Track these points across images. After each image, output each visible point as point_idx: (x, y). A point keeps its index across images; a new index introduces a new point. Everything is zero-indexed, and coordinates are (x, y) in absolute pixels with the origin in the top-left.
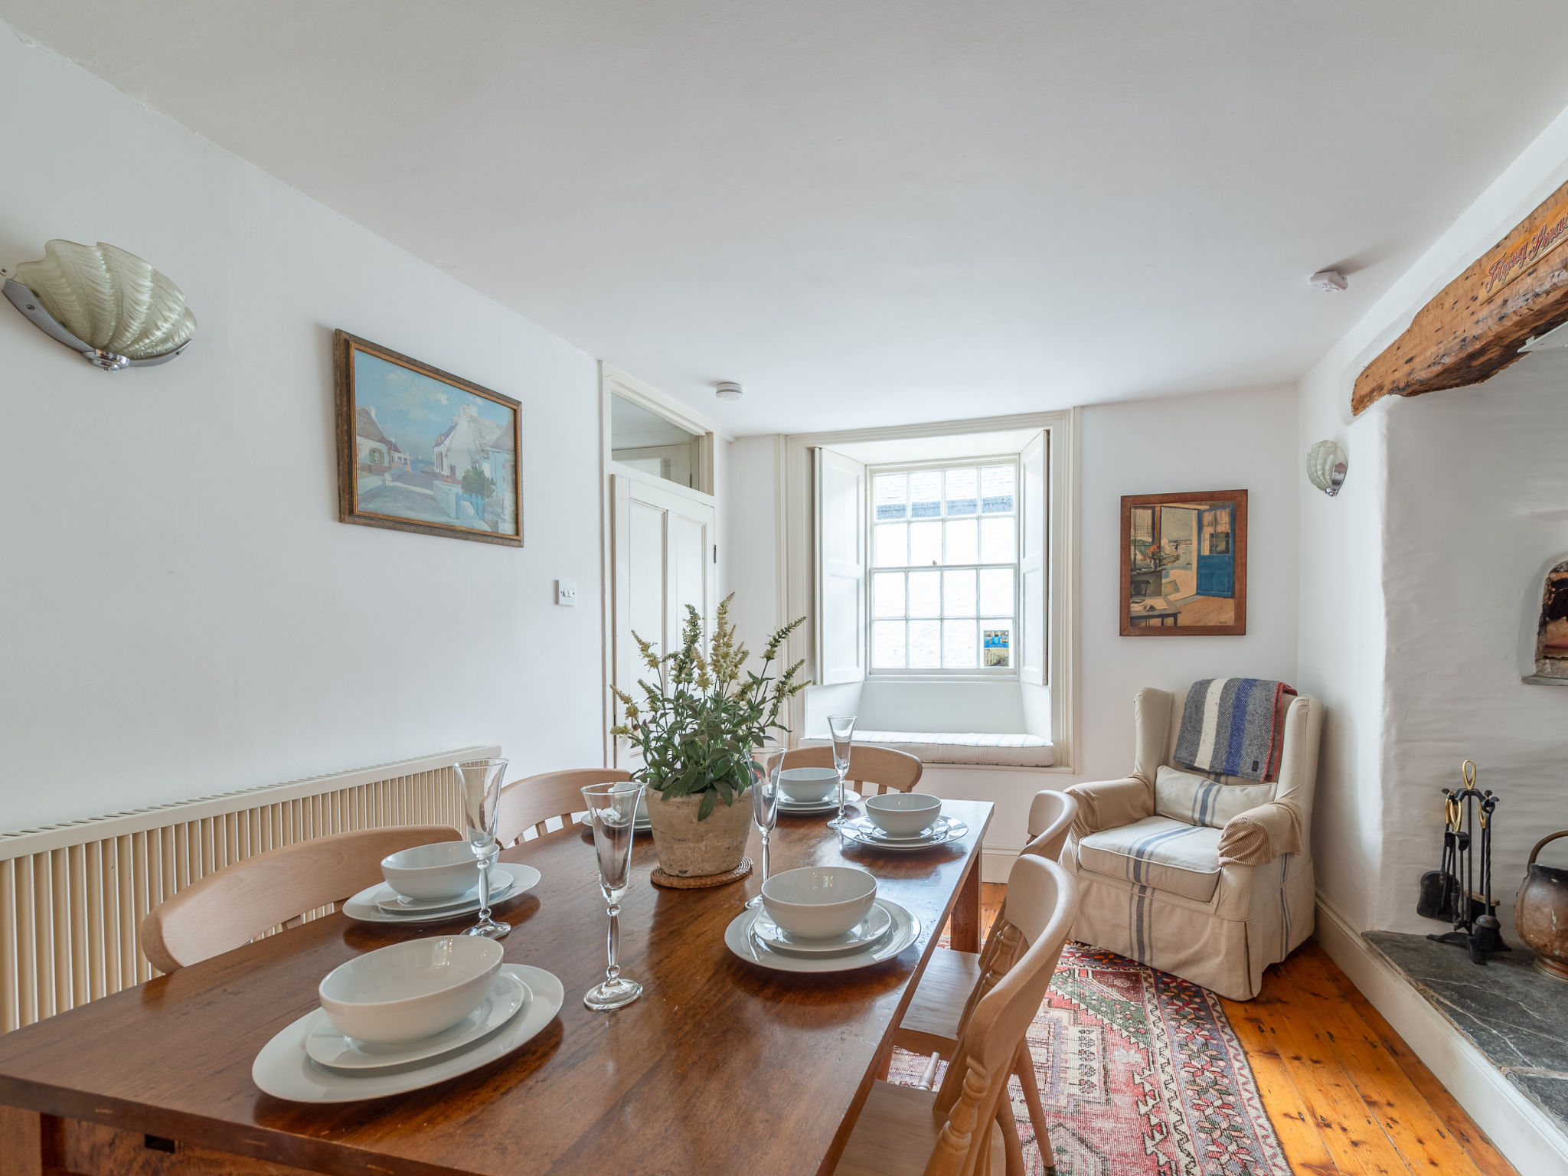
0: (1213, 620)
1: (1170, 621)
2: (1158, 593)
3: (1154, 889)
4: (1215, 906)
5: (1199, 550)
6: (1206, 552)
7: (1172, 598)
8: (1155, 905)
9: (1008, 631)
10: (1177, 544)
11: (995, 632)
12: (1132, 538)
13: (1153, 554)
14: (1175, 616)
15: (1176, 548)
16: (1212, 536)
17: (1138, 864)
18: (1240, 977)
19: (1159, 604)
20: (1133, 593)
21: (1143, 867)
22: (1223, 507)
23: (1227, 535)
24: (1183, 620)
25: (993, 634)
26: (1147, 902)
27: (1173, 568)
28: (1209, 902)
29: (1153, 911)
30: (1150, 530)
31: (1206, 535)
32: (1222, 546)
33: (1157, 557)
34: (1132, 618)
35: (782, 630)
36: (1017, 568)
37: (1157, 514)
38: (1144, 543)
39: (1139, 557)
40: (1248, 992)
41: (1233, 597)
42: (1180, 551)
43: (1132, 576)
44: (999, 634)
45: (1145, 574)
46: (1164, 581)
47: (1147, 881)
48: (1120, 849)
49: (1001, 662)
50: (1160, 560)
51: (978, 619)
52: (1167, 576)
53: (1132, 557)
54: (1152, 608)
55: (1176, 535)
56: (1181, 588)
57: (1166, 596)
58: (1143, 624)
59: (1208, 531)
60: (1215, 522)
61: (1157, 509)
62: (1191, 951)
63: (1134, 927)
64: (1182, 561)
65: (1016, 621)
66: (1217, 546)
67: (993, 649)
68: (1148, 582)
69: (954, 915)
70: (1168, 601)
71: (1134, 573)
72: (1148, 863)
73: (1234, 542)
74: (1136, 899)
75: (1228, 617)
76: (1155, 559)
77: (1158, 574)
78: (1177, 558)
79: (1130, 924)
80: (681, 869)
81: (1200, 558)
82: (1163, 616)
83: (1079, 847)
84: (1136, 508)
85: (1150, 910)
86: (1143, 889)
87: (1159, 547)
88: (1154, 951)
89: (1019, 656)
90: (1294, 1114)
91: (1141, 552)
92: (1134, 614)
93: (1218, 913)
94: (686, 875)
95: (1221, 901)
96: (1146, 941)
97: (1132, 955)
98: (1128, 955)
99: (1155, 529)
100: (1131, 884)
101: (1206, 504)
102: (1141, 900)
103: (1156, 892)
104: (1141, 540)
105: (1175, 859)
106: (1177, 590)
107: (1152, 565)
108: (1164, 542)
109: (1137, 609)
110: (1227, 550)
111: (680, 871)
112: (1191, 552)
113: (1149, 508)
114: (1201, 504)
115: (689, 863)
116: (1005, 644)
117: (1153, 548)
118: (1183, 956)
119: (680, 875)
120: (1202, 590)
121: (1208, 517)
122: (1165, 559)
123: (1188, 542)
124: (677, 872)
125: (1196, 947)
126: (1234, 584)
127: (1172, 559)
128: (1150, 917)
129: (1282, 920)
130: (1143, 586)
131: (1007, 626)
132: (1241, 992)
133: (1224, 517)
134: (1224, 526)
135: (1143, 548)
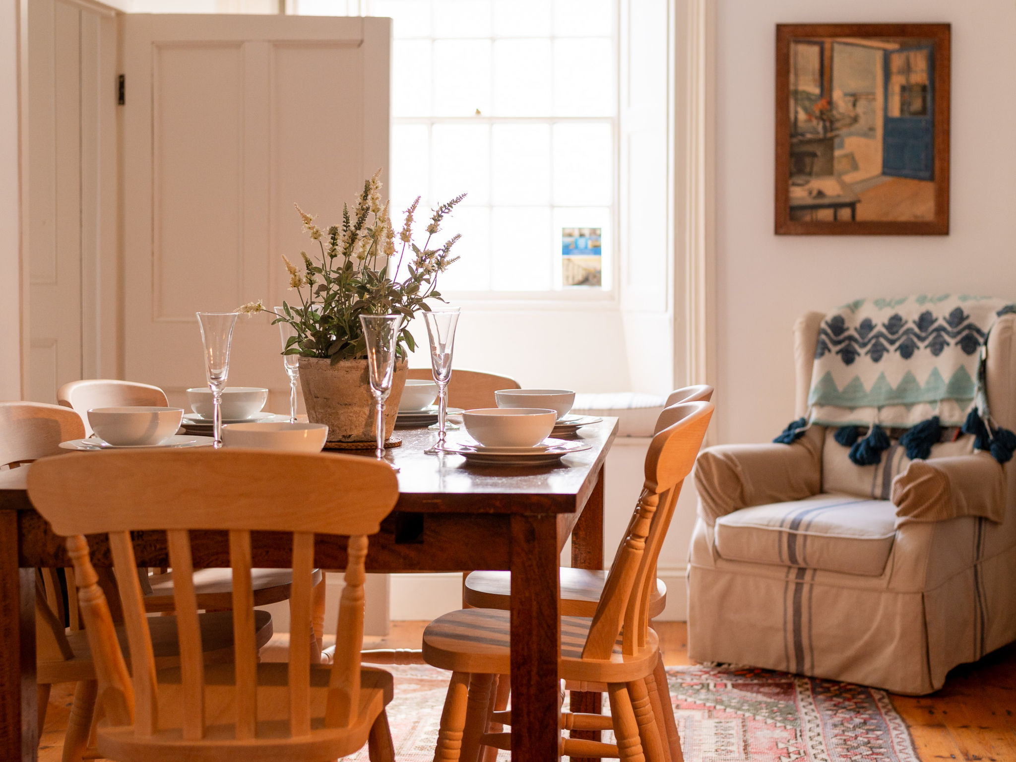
0: (905, 213)
1: (845, 214)
2: (829, 171)
3: (815, 570)
4: (887, 578)
5: (886, 109)
6: (895, 112)
7: (848, 178)
8: (817, 591)
9: (600, 229)
10: (855, 98)
11: (580, 229)
12: (792, 87)
13: (822, 113)
14: (852, 205)
15: (854, 105)
16: (903, 89)
17: (792, 537)
18: (916, 664)
19: (830, 187)
20: (794, 170)
21: (799, 541)
22: (919, 47)
23: (924, 88)
24: (864, 213)
25: (576, 233)
26: (806, 589)
27: (850, 134)
28: (881, 575)
29: (814, 600)
30: (817, 76)
31: (896, 88)
32: (917, 105)
33: (827, 116)
34: (793, 209)
35: (445, 206)
36: (616, 124)
37: (827, 54)
38: (808, 96)
39: (802, 116)
40: (927, 685)
41: (932, 178)
42: (860, 109)
43: (792, 145)
44: (587, 232)
45: (810, 142)
46: (837, 153)
47: (805, 559)
48: (769, 522)
49: (590, 279)
50: (832, 122)
51: (552, 207)
52: (842, 146)
53: (792, 116)
54: (820, 194)
55: (854, 85)
56: (861, 165)
57: (840, 175)
58: (808, 218)
59: (898, 81)
60: (907, 69)
61: (827, 46)
62: (860, 643)
63: (790, 627)
64: (862, 123)
65: (616, 209)
66: (910, 104)
67: (577, 258)
68: (814, 155)
69: (575, 534)
70: (843, 185)
71: (795, 140)
72: (805, 537)
73: (933, 99)
74: (792, 587)
75: (925, 209)
76: (824, 120)
77: (828, 143)
78: (855, 119)
79: (785, 623)
80: (344, 434)
81: (888, 120)
82: (836, 206)
83: (717, 528)
84: (797, 42)
85: (810, 599)
86: (802, 571)
87: (830, 103)
88: (816, 653)
89: (619, 269)
90: (946, 754)
91: (805, 109)
92: (795, 203)
93: (891, 586)
94: (349, 440)
95: (895, 570)
96: (805, 642)
97: (788, 667)
98: (782, 667)
99: (825, 75)
100: (785, 570)
101: (895, 42)
102: (799, 587)
103: (818, 573)
104: (804, 92)
105: (838, 527)
106: (855, 167)
107: (820, 128)
108: (837, 95)
109: (799, 194)
110: (924, 111)
111: (344, 436)
112: (874, 112)
113: (815, 43)
114: (888, 42)
115: (354, 428)
116: (597, 250)
117: (821, 104)
118: (850, 652)
119: (343, 440)
120: (891, 167)
121: (897, 61)
122: (838, 120)
123: (870, 96)
124: (341, 437)
125: (866, 637)
126: (933, 160)
127: (848, 121)
128: (810, 608)
129: (975, 606)
130: (808, 160)
131: (601, 221)
132: (918, 683)
133: (920, 62)
134: (920, 75)
135: (807, 103)
